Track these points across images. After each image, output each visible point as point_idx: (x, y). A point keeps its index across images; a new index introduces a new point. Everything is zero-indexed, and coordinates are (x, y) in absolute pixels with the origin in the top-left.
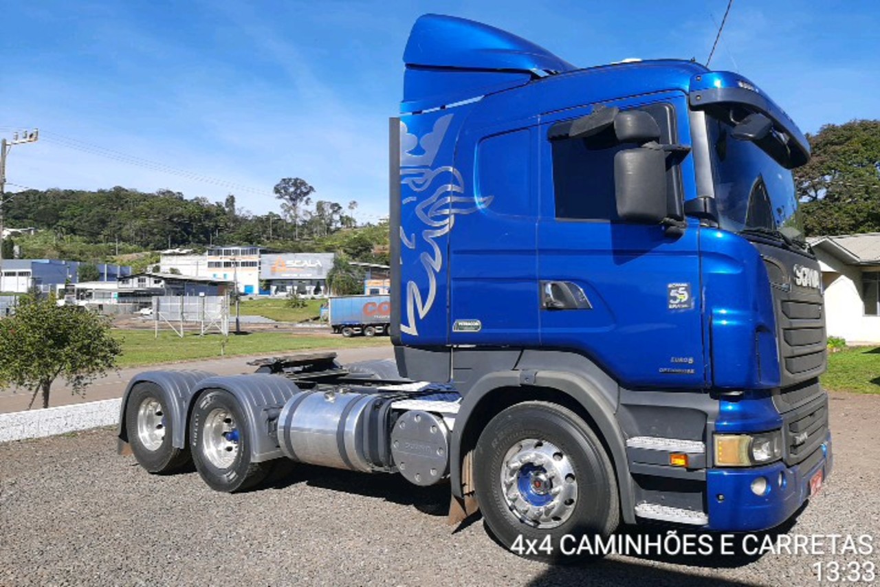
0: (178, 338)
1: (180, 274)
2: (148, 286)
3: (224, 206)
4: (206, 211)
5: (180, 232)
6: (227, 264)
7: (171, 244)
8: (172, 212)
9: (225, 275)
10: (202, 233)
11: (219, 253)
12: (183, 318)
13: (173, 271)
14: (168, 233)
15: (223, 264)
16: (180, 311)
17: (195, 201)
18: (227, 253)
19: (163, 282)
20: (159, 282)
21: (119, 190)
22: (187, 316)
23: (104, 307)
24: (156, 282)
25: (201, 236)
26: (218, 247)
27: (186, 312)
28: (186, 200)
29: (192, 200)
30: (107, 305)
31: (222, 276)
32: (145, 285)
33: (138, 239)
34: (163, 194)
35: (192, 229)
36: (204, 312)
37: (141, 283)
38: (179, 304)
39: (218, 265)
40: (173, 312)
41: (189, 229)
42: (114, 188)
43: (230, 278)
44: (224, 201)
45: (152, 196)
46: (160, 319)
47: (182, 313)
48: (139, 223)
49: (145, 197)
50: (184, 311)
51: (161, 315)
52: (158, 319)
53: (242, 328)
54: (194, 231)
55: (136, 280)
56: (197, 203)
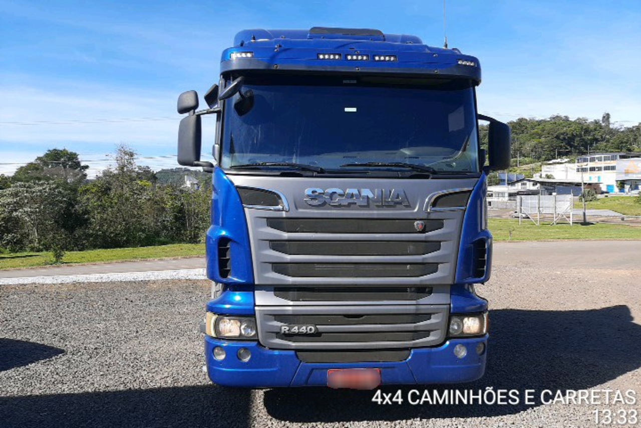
0: (534, 226)
1: (554, 179)
2: (528, 188)
3: (601, 122)
4: (586, 129)
5: (564, 146)
6: (592, 169)
7: (557, 155)
8: (558, 132)
9: (590, 178)
10: (582, 146)
11: (585, 160)
12: (539, 211)
13: (548, 177)
14: (555, 147)
15: (589, 169)
16: (537, 206)
17: (577, 121)
18: (593, 160)
19: (538, 185)
20: (536, 184)
21: (521, 120)
22: (543, 210)
23: (492, 203)
24: (534, 185)
25: (582, 148)
26: (584, 156)
27: (542, 207)
28: (571, 121)
29: (576, 120)
30: (494, 202)
31: (588, 179)
32: (526, 187)
33: (534, 154)
34: (554, 118)
35: (574, 143)
36: (556, 207)
37: (523, 186)
38: (537, 201)
39: (584, 170)
40: (532, 207)
41: (572, 143)
42: (518, 119)
43: (594, 181)
44: (601, 119)
45: (545, 121)
46: (523, 212)
47: (539, 208)
48: (533, 142)
49: (540, 123)
50: (541, 206)
51: (523, 210)
52: (521, 212)
53: (588, 220)
54: (576, 145)
55: (520, 184)
56: (579, 123)
